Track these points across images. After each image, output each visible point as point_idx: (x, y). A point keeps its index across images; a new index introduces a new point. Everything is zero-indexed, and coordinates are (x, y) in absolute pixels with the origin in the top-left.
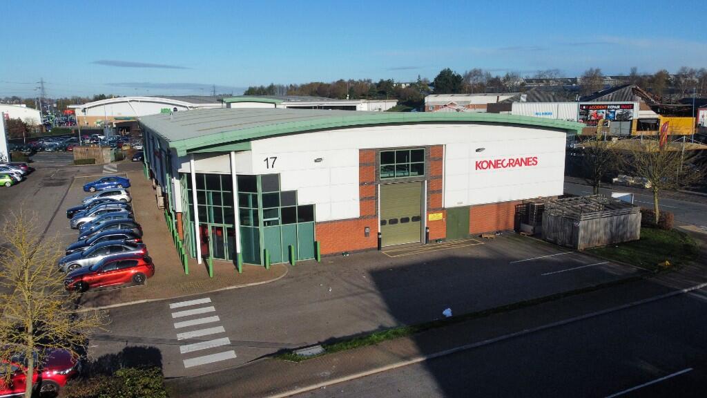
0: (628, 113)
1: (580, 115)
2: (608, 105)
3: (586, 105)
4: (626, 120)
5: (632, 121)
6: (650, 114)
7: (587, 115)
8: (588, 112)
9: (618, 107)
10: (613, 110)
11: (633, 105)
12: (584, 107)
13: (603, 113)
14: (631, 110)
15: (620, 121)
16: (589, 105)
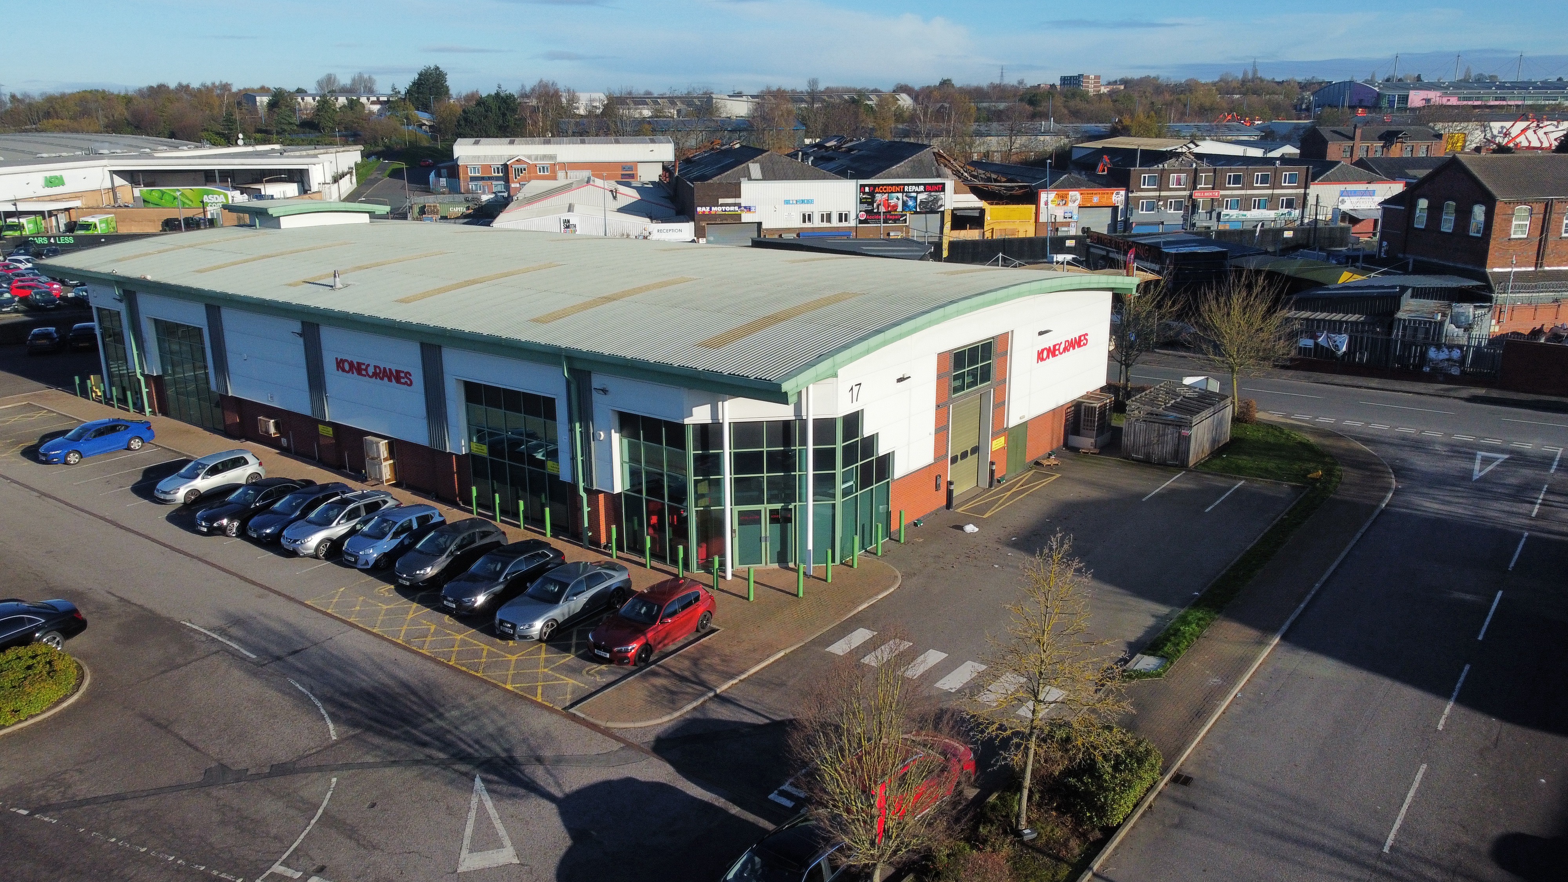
0: (936, 200)
1: (861, 203)
2: (904, 185)
3: (869, 186)
4: (935, 212)
5: (943, 213)
6: (970, 201)
7: (871, 203)
8: (873, 197)
9: (922, 188)
10: (914, 195)
11: (944, 184)
12: (867, 189)
13: (897, 199)
14: (941, 195)
15: (926, 213)
16: (875, 186)
